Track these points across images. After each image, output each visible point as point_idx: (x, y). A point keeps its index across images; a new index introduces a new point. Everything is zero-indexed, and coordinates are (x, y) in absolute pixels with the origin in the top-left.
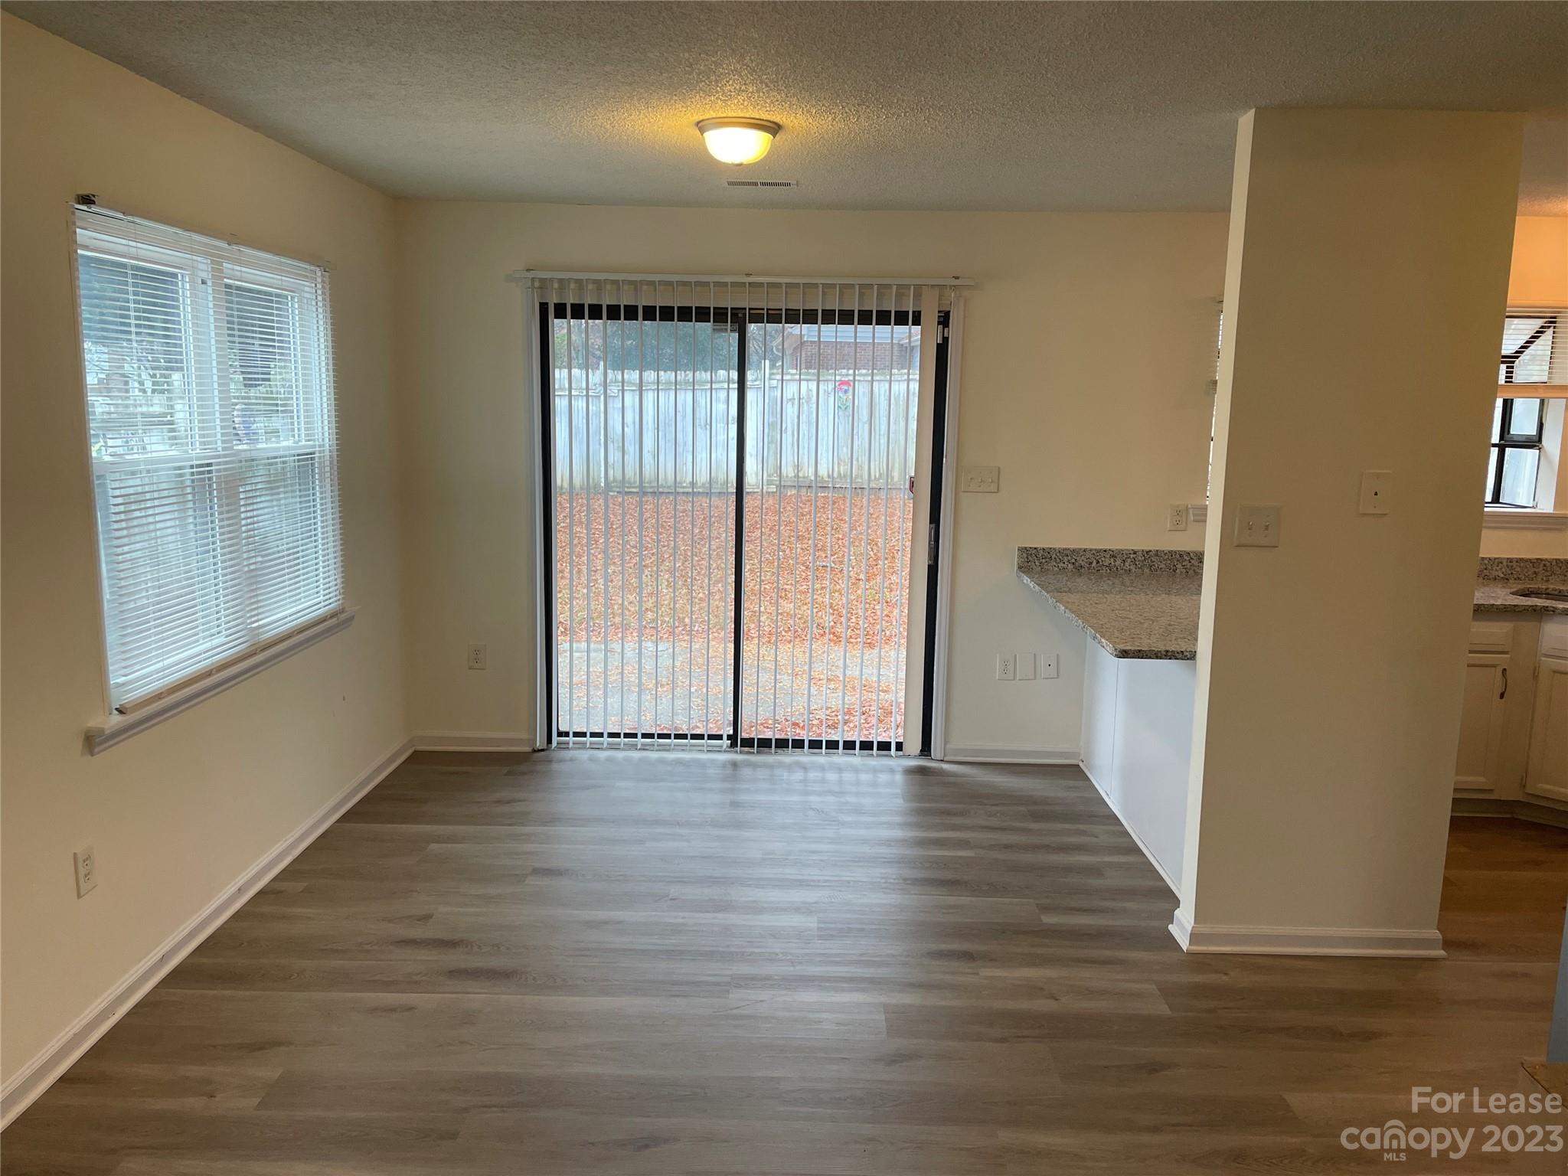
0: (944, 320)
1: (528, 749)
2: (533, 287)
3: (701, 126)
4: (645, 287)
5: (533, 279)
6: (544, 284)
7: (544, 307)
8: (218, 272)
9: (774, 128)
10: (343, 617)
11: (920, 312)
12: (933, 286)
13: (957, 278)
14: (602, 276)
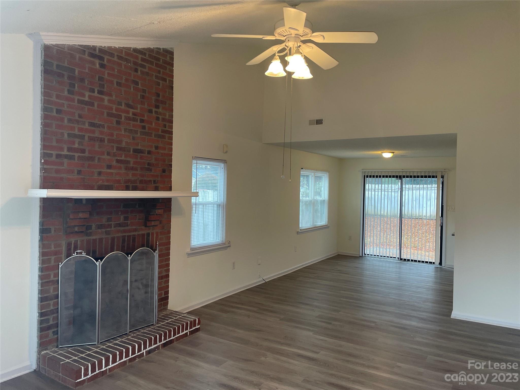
0: (442, 177)
1: (358, 256)
2: (363, 173)
3: (382, 153)
4: (383, 172)
5: (363, 171)
6: (365, 172)
7: (364, 176)
8: (314, 174)
9: (393, 153)
10: (327, 226)
11: (437, 176)
12: (440, 171)
13: (445, 169)
14: (375, 171)
